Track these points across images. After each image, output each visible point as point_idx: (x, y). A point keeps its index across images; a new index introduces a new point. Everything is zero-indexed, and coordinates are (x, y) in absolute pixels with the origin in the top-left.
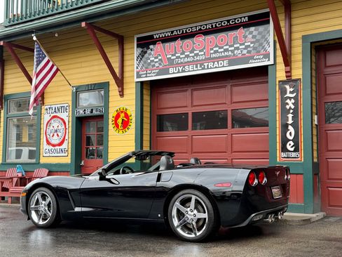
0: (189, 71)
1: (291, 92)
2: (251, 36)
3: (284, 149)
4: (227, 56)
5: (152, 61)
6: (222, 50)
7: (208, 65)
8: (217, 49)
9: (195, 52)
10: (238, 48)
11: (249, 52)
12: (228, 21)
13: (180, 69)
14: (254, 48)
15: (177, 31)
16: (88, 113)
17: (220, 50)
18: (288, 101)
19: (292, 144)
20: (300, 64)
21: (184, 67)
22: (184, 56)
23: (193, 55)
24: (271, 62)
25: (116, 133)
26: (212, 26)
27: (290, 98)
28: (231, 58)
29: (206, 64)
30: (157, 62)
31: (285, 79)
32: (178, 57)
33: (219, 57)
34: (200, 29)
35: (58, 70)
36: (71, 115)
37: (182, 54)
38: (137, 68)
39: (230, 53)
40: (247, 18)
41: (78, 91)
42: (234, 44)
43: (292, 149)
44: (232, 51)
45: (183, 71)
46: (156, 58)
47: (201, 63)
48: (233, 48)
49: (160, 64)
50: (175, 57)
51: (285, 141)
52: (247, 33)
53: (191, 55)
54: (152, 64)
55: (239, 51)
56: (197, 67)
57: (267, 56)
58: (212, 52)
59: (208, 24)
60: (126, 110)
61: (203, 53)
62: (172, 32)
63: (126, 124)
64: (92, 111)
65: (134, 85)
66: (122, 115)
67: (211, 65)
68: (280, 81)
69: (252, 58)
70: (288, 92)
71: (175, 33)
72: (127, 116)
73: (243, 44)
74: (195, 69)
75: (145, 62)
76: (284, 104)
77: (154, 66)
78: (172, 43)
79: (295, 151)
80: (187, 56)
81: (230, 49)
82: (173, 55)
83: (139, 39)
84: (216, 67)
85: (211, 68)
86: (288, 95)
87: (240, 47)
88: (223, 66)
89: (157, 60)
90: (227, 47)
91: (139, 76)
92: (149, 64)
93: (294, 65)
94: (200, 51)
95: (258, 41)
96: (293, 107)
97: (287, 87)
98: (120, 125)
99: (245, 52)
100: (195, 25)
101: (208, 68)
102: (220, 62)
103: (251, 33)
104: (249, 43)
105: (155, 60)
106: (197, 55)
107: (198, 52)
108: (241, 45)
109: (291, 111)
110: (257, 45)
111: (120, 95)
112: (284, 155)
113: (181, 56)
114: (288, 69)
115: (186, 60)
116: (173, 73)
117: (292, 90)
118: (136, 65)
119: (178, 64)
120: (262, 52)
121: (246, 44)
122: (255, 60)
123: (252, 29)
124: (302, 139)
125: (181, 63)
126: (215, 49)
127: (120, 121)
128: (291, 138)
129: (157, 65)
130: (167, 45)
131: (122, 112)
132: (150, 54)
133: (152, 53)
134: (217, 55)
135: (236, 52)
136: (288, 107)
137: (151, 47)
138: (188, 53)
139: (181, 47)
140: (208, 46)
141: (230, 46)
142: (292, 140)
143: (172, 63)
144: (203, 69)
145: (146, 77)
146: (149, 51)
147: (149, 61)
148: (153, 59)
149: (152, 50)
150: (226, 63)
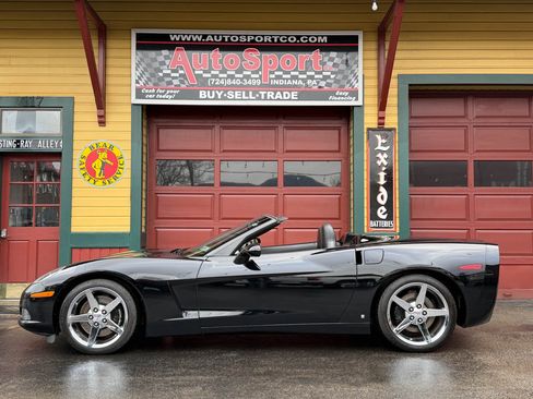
0: (234, 99)
1: (383, 145)
2: (331, 64)
3: (374, 217)
4: (295, 86)
5: (168, 75)
6: (289, 76)
7: (266, 95)
8: (281, 73)
9: (245, 73)
10: (312, 78)
11: (328, 85)
12: (298, 37)
13: (219, 94)
14: (336, 81)
15: (213, 36)
16: (26, 146)
17: (284, 76)
18: (379, 155)
19: (384, 210)
20: (395, 110)
21: (226, 92)
22: (225, 76)
23: (241, 76)
24: (360, 103)
26: (273, 39)
27: (382, 152)
28: (302, 89)
29: (263, 93)
30: (174, 78)
31: (376, 126)
32: (216, 76)
33: (284, 86)
34: (253, 41)
37: (222, 72)
38: (137, 82)
39: (300, 82)
40: (325, 38)
42: (307, 70)
43: (385, 217)
44: (304, 80)
45: (223, 98)
46: (173, 71)
47: (256, 90)
48: (305, 76)
49: (182, 82)
50: (209, 75)
51: (374, 205)
52: (326, 59)
53: (237, 76)
54: (167, 79)
55: (314, 82)
56: (247, 95)
57: (354, 94)
58: (272, 76)
59: (267, 36)
60: (111, 147)
61: (257, 76)
62: (205, 36)
65: (129, 109)
66: (103, 155)
67: (270, 94)
68: (369, 129)
69: (333, 93)
70: (380, 144)
71: (209, 38)
73: (320, 73)
74: (244, 97)
76: (374, 159)
77: (170, 83)
78: (205, 54)
79: (387, 219)
80: (232, 77)
81: (300, 76)
82: (205, 72)
83: (139, 37)
84: (279, 99)
85: (271, 99)
86: (379, 147)
87: (316, 76)
88: (290, 99)
89: (177, 75)
90: (297, 73)
91: (139, 95)
92: (161, 79)
93: (388, 109)
94: (253, 73)
95: (341, 72)
96: (385, 163)
97: (379, 137)
98: (98, 172)
99: (323, 84)
101: (266, 99)
102: (285, 93)
103: (331, 59)
104: (329, 73)
105: (173, 75)
106: (248, 77)
107: (249, 73)
108: (317, 73)
109: (384, 169)
110: (339, 77)
111: (99, 123)
112: (373, 224)
113: (221, 76)
114: (381, 114)
115: (229, 82)
116: (206, 99)
117: (384, 141)
118: (134, 78)
119: (214, 85)
120: (347, 87)
121: (324, 73)
122: (337, 96)
123: (333, 54)
124: (396, 204)
125: (221, 86)
126: (276, 73)
127: (97, 165)
128: (383, 202)
129: (176, 82)
130: (195, 54)
131: (102, 150)
132: (163, 63)
133: (167, 62)
134: (281, 82)
135: (309, 82)
136: (379, 163)
137: (165, 52)
138: (233, 73)
139: (221, 62)
140: (266, 67)
141: (301, 73)
142: (385, 206)
143: (203, 83)
144: (259, 99)
145: (155, 98)
146: (161, 58)
147: (161, 74)
148: (169, 72)
149: (167, 57)
150: (294, 94)
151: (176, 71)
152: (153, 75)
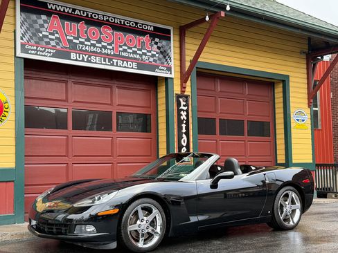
0: (96, 63)
1: (184, 106)
2: (156, 46)
4: (135, 59)
5: (47, 37)
6: (131, 51)
7: (117, 62)
8: (126, 48)
9: (103, 44)
10: (145, 54)
11: (155, 61)
12: (136, 24)
13: (86, 58)
14: (159, 59)
15: (80, 11)
17: (129, 50)
18: (182, 113)
19: (185, 149)
21: (90, 56)
22: (89, 44)
23: (100, 45)
24: (172, 76)
26: (120, 22)
27: (184, 111)
28: (140, 61)
29: (115, 61)
30: (53, 40)
31: (180, 93)
32: (82, 43)
33: (128, 58)
34: (108, 20)
37: (88, 40)
38: (22, 39)
39: (138, 56)
40: (152, 29)
42: (142, 49)
44: (141, 55)
45: (88, 61)
46: (51, 34)
47: (110, 57)
48: (141, 53)
49: (58, 44)
50: (77, 42)
52: (153, 42)
53: (97, 45)
54: (46, 40)
55: (147, 58)
56: (105, 61)
57: (169, 69)
58: (121, 49)
59: (117, 19)
61: (111, 47)
62: (74, 10)
67: (120, 63)
68: (176, 94)
69: (158, 67)
70: (182, 105)
71: (77, 12)
73: (150, 52)
74: (103, 62)
76: (179, 115)
77: (48, 43)
78: (74, 23)
80: (94, 45)
81: (138, 52)
82: (75, 38)
84: (125, 67)
85: (120, 66)
86: (182, 107)
87: (148, 54)
88: (132, 68)
89: (54, 37)
90: (136, 50)
92: (41, 39)
94: (108, 44)
95: (162, 53)
97: (181, 100)
99: (151, 59)
100: (102, 13)
101: (117, 66)
102: (129, 63)
103: (156, 43)
104: (155, 53)
105: (50, 37)
106: (105, 47)
107: (106, 44)
108: (148, 51)
109: (185, 122)
110: (161, 56)
113: (86, 43)
115: (92, 49)
116: (75, 60)
117: (185, 103)
118: (19, 35)
119: (81, 50)
120: (166, 64)
121: (152, 52)
122: (160, 70)
123: (157, 40)
124: (191, 146)
125: (86, 51)
126: (124, 47)
128: (185, 144)
129: (53, 43)
132: (42, 26)
133: (46, 25)
134: (126, 55)
135: (144, 57)
136: (182, 118)
137: (44, 17)
138: (95, 42)
139: (86, 32)
140: (117, 42)
141: (139, 50)
142: (186, 147)
143: (74, 47)
144: (112, 65)
145: (36, 54)
146: (41, 22)
147: (41, 35)
148: (47, 34)
149: (45, 22)
150: (134, 65)
151: (53, 34)
152: (34, 34)
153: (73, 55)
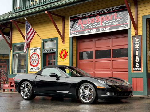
0: (93, 32)
1: (137, 41)
3: (134, 67)
4: (109, 25)
5: (77, 28)
6: (107, 22)
7: (101, 29)
11: (119, 23)
12: (110, 9)
13: (89, 31)
14: (122, 22)
15: (88, 14)
16: (49, 51)
17: (106, 23)
18: (136, 45)
19: (138, 64)
20: (141, 29)
21: (91, 30)
23: (95, 25)
24: (129, 28)
25: (61, 60)
26: (103, 12)
28: (111, 25)
29: (100, 29)
31: (135, 35)
32: (88, 26)
34: (98, 13)
35: (35, 32)
36: (41, 52)
40: (118, 8)
41: (44, 41)
42: (113, 20)
43: (138, 67)
44: (112, 23)
45: (90, 32)
46: (78, 26)
47: (98, 28)
48: (112, 22)
49: (80, 29)
51: (135, 63)
52: (118, 15)
54: (77, 29)
55: (115, 23)
56: (96, 30)
57: (127, 25)
58: (103, 23)
59: (101, 11)
61: (99, 24)
62: (86, 15)
63: (65, 56)
64: (50, 51)
65: (69, 39)
66: (64, 52)
67: (102, 29)
68: (133, 36)
71: (87, 15)
72: (66, 52)
73: (117, 20)
74: (95, 31)
75: (74, 28)
76: (134, 46)
77: (78, 30)
78: (86, 20)
79: (139, 67)
80: (92, 25)
82: (86, 25)
83: (71, 18)
84: (105, 30)
85: (103, 31)
87: (116, 21)
88: (108, 30)
89: (79, 27)
90: (110, 21)
91: (71, 34)
92: (76, 29)
93: (139, 29)
95: (123, 18)
96: (138, 48)
97: (136, 39)
98: (63, 56)
99: (117, 23)
100: (96, 11)
101: (101, 31)
102: (106, 28)
103: (120, 15)
106: (96, 25)
107: (97, 23)
108: (116, 20)
109: (138, 50)
110: (122, 20)
111: (63, 43)
112: (134, 69)
113: (90, 25)
114: (136, 30)
115: (92, 27)
116: (86, 33)
118: (70, 30)
119: (88, 29)
120: (125, 23)
121: (118, 20)
122: (122, 27)
123: (120, 13)
124: (142, 62)
125: (90, 28)
126: (104, 22)
127: (63, 55)
129: (79, 29)
130: (83, 20)
131: (64, 51)
133: (77, 24)
134: (105, 25)
135: (113, 23)
136: (136, 48)
137: (77, 21)
139: (90, 21)
140: (101, 20)
143: (85, 28)
144: (99, 31)
145: (74, 35)
150: (109, 28)
153: (85, 32)
